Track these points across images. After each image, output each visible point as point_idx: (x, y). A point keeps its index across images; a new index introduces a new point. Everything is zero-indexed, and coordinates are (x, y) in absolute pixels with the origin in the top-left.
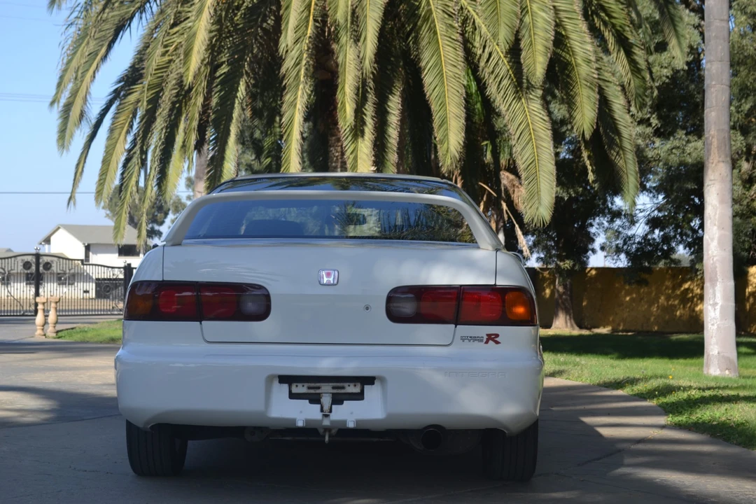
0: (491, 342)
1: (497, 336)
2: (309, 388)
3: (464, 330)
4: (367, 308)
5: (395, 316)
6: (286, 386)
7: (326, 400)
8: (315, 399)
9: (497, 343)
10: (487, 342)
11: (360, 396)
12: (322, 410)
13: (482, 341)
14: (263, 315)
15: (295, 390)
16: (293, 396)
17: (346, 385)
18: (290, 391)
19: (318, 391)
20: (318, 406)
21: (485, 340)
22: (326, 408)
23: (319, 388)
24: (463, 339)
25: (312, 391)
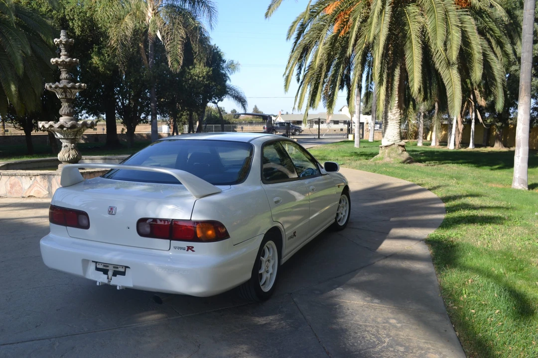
0: (189, 250)
1: (193, 247)
2: (104, 266)
3: (175, 243)
4: (129, 228)
5: (141, 234)
6: (95, 263)
7: (110, 273)
8: (105, 272)
9: (193, 251)
10: (187, 250)
11: (123, 274)
12: (108, 278)
13: (185, 249)
14: (87, 227)
15: (98, 266)
16: (98, 269)
17: (119, 267)
18: (96, 266)
19: (107, 268)
20: (106, 276)
21: (186, 249)
22: (110, 277)
23: (108, 266)
24: (175, 248)
25: (105, 268)
